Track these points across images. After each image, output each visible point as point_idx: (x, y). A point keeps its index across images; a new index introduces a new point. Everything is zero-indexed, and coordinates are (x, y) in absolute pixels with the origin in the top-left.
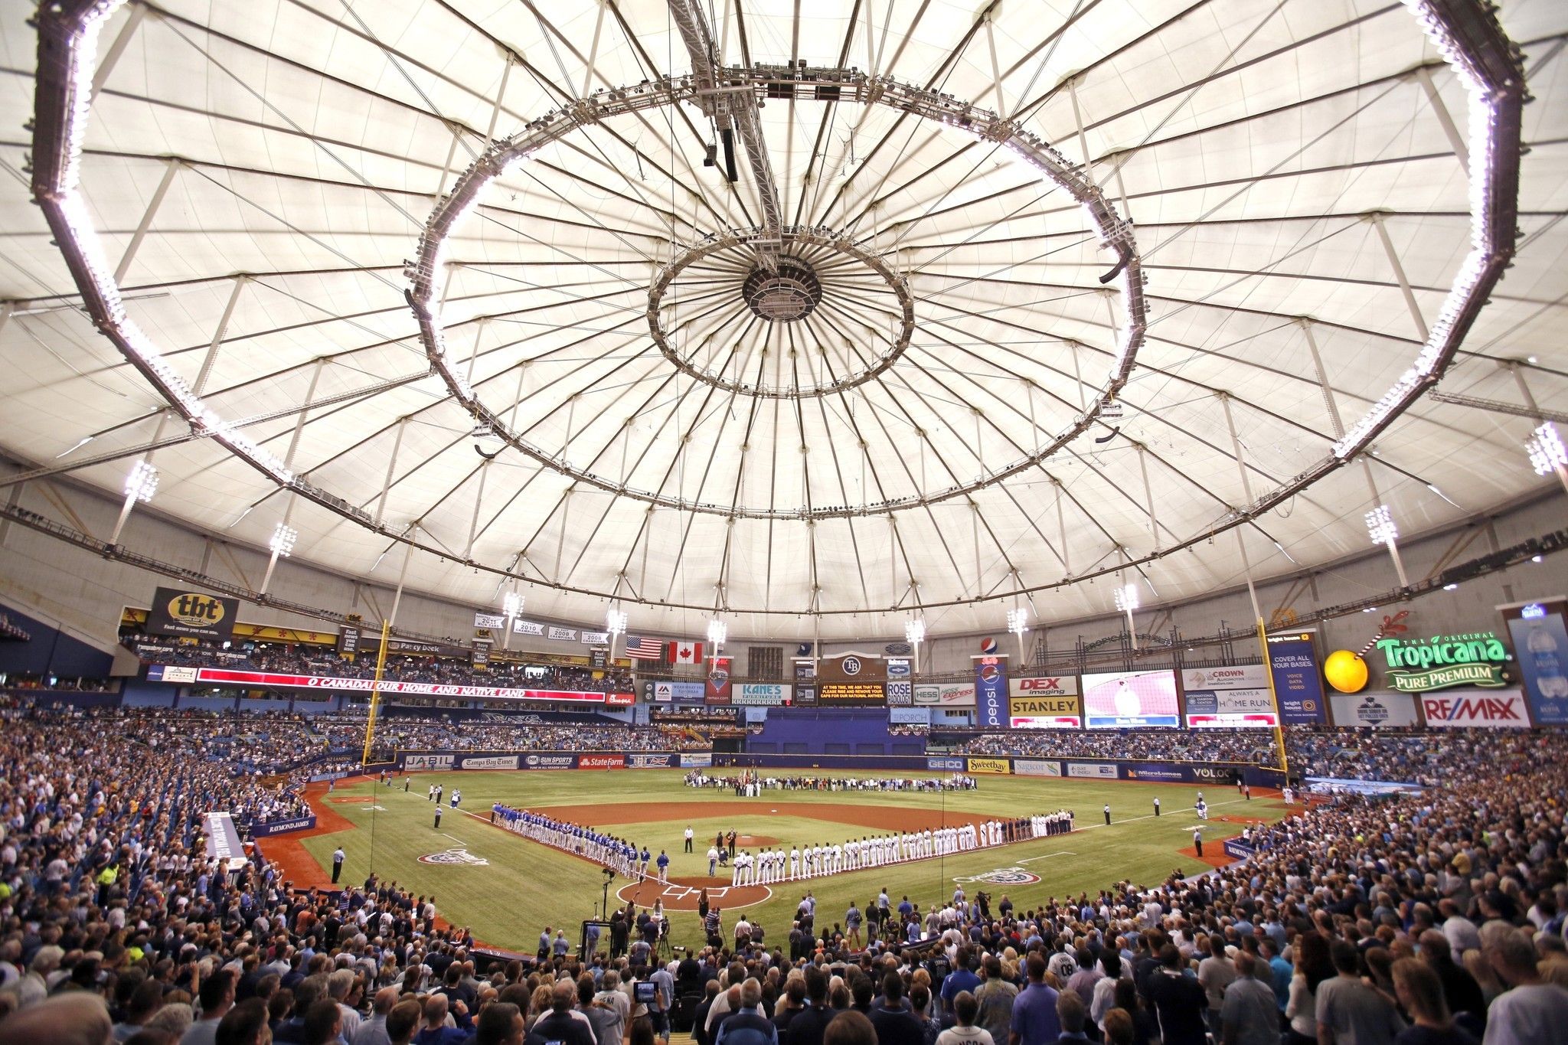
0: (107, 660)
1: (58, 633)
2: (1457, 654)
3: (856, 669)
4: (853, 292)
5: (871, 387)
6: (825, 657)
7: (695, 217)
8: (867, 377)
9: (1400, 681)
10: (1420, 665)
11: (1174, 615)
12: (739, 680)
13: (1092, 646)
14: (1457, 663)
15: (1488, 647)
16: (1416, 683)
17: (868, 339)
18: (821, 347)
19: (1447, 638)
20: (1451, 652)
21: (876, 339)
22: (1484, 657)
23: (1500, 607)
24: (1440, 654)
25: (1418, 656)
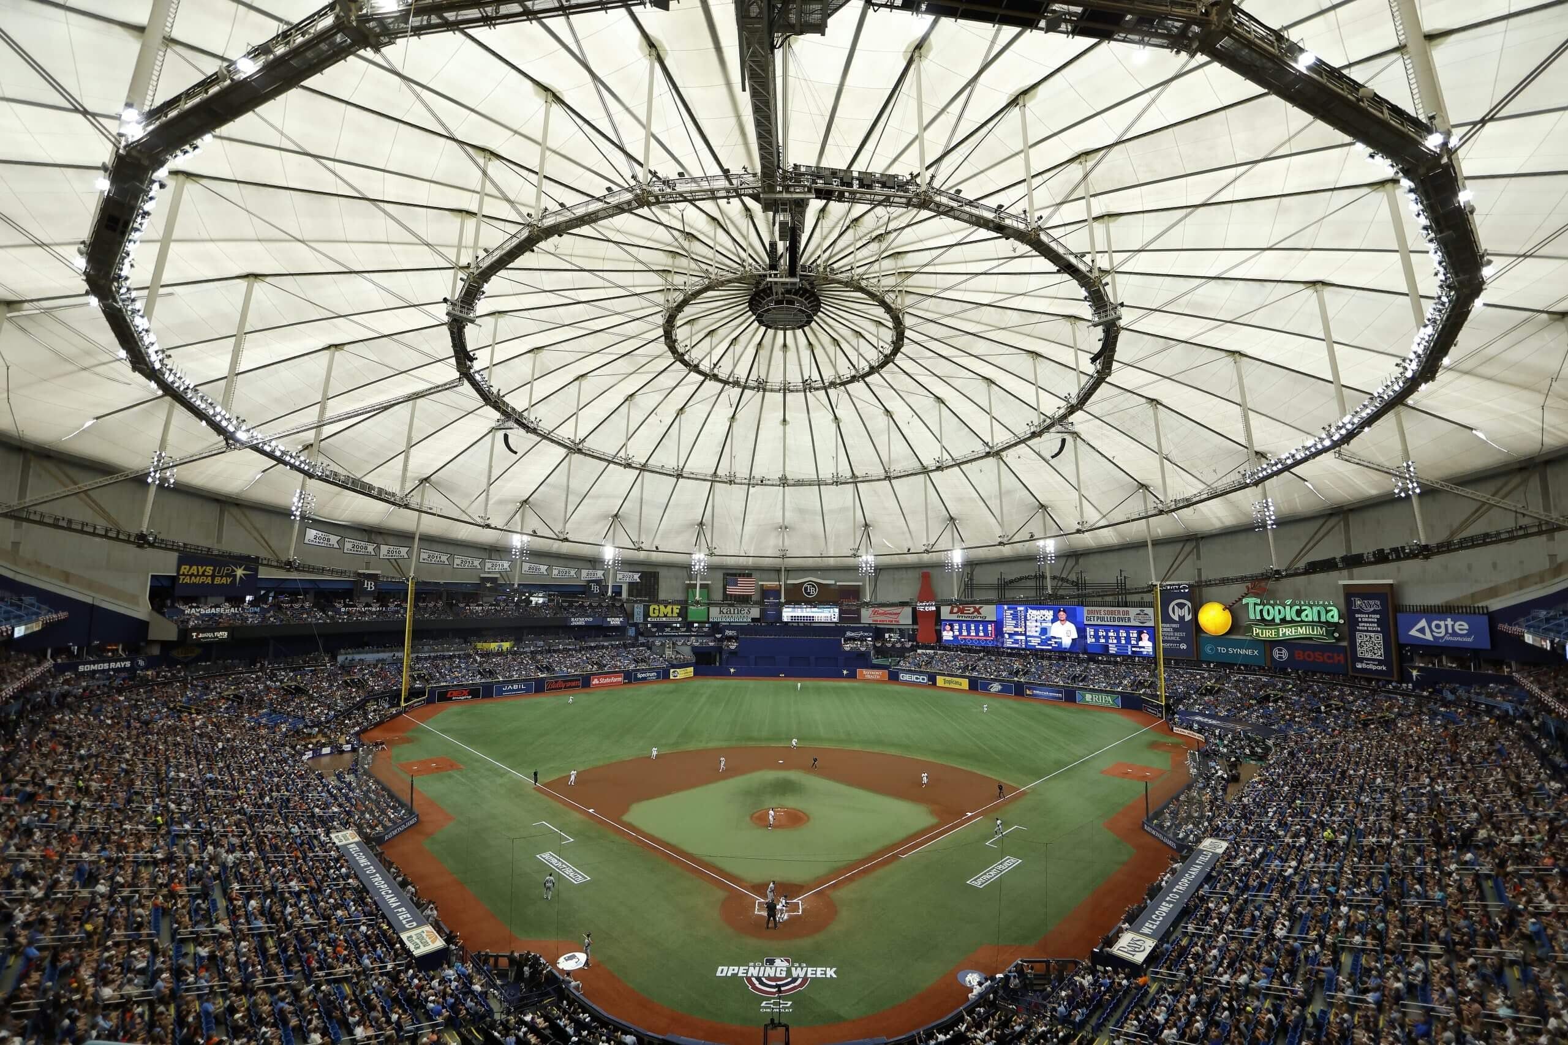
0: (143, 625)
1: (93, 605)
2: (1303, 614)
3: (814, 592)
4: (847, 304)
5: (857, 388)
6: (789, 582)
7: (714, 240)
8: (853, 379)
9: (1256, 631)
10: (1273, 619)
11: (1081, 561)
12: (716, 604)
13: (1011, 582)
14: (1302, 621)
15: (1327, 612)
16: (1268, 634)
17: (854, 342)
18: (810, 344)
19: (1297, 602)
20: (1299, 613)
21: (861, 340)
22: (1323, 619)
23: (1342, 582)
24: (1290, 614)
25: (1273, 613)
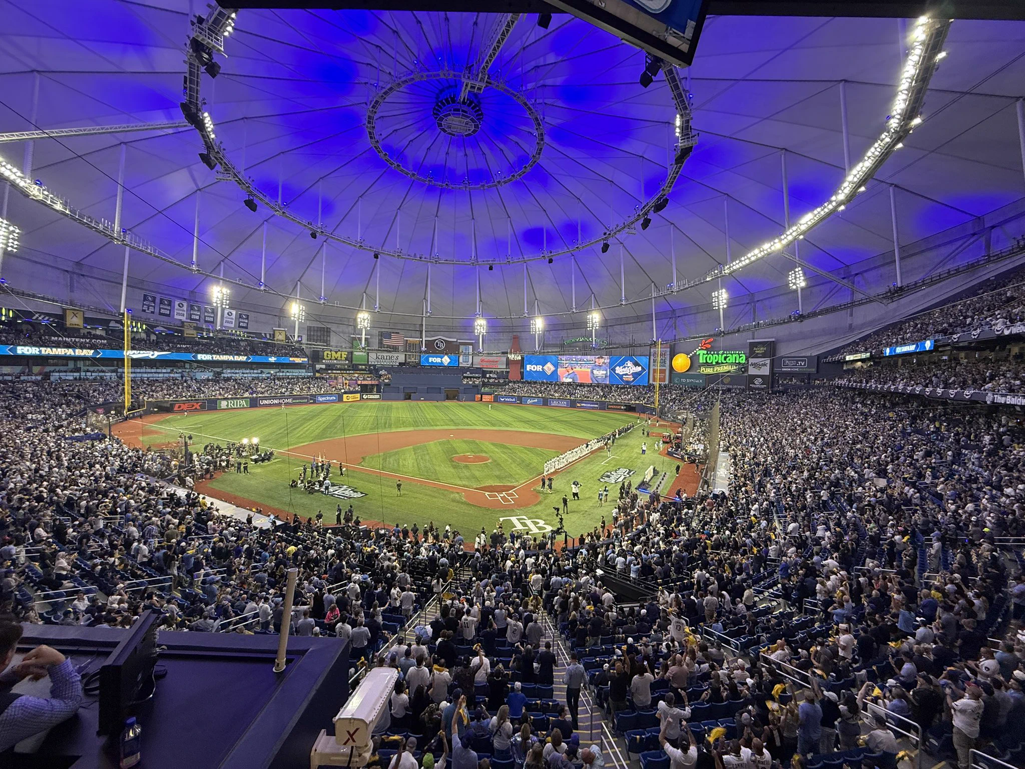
2: (728, 359)
3: (441, 346)
9: (702, 369)
10: (712, 362)
12: (373, 351)
14: (727, 363)
15: (740, 357)
19: (726, 352)
22: (737, 361)
23: (748, 341)
25: (713, 359)
